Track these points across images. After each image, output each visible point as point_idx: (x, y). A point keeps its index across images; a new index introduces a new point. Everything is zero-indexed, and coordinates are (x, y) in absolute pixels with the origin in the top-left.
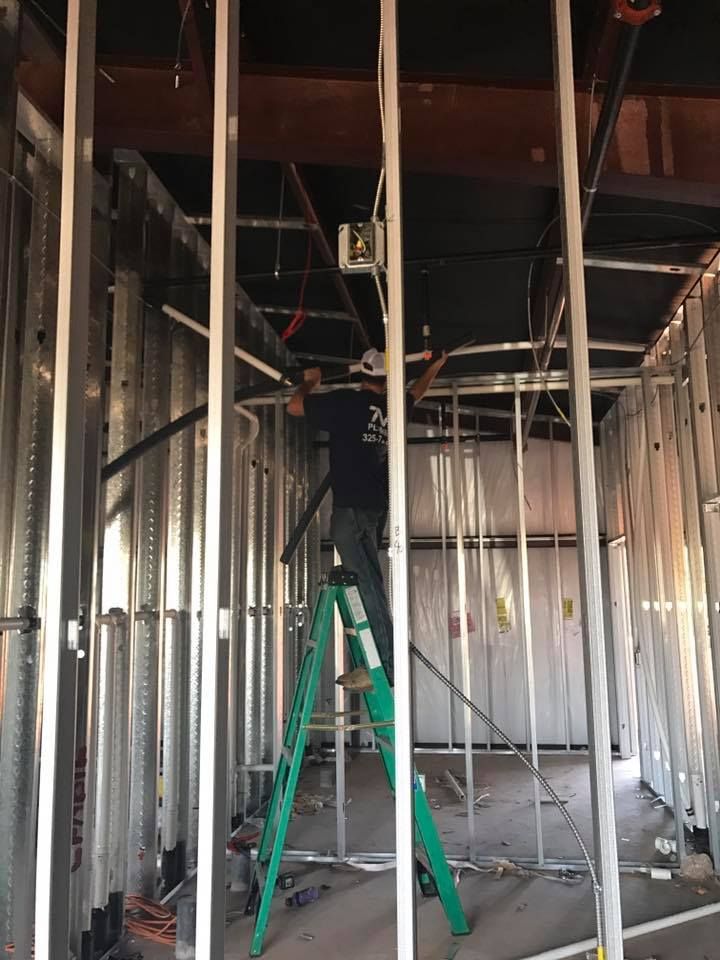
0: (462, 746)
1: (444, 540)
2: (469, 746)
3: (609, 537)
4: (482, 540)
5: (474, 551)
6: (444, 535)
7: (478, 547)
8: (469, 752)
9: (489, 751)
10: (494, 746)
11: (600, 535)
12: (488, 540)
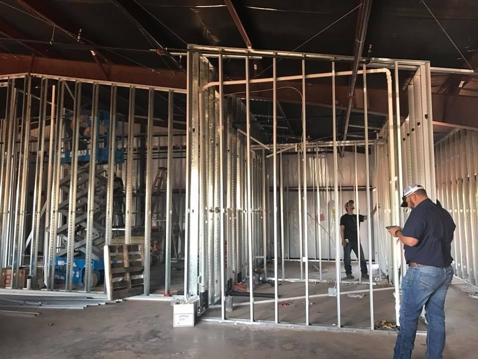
0: (319, 259)
1: (314, 188)
2: (320, 259)
3: (373, 187)
4: (327, 188)
5: (325, 192)
6: (314, 186)
7: (326, 191)
8: (320, 261)
9: (329, 261)
10: (330, 260)
11: (370, 186)
12: (329, 188)
